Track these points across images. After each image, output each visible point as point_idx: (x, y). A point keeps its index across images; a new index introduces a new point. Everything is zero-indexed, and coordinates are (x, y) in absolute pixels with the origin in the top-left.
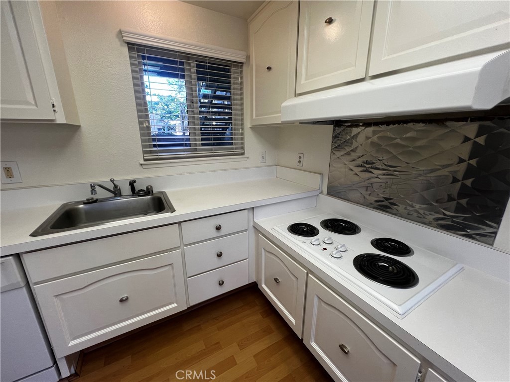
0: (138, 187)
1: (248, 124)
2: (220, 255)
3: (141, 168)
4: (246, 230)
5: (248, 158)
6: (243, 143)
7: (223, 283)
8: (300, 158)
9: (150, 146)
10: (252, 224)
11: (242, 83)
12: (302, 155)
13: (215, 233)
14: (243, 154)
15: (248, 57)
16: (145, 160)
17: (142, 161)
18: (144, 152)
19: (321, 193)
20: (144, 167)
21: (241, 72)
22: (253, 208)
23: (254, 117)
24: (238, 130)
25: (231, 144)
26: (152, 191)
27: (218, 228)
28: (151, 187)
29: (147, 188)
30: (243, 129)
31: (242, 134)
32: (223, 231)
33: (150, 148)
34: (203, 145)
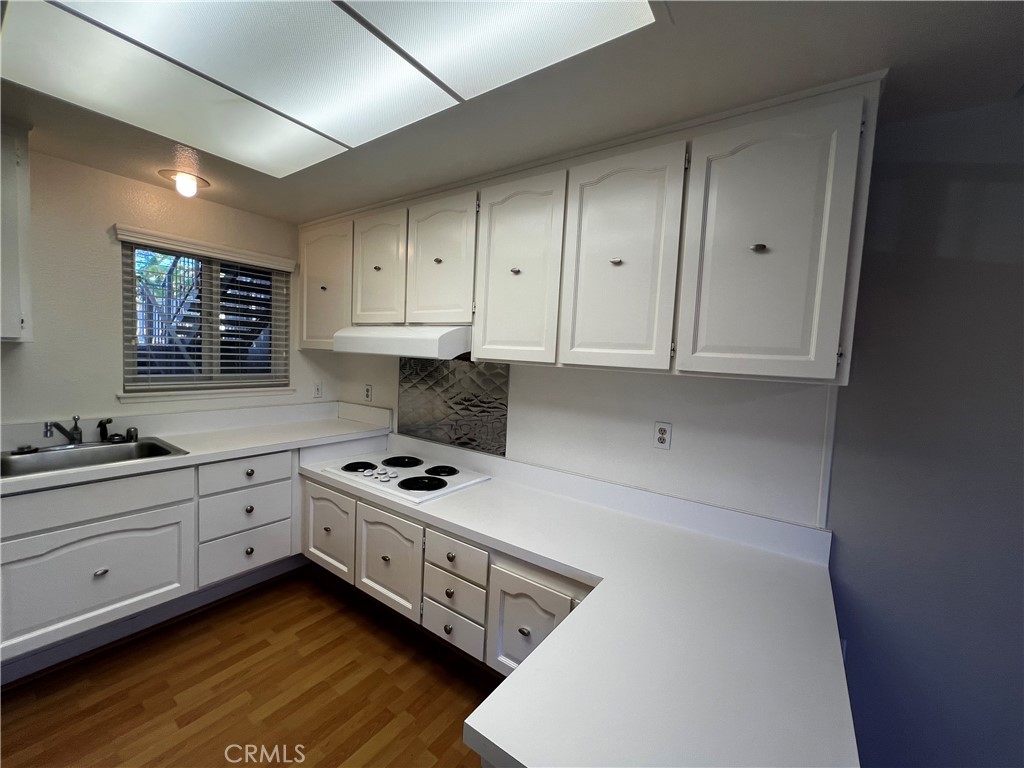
0: (111, 429)
1: (295, 346)
2: (250, 511)
3: (117, 403)
4: (289, 478)
5: (294, 390)
6: (286, 371)
7: (252, 550)
8: (368, 391)
9: (133, 372)
10: (297, 471)
11: (287, 295)
12: (369, 388)
13: (245, 482)
14: (287, 385)
15: (298, 267)
16: (125, 391)
17: (121, 393)
18: (126, 380)
19: (392, 432)
20: (122, 401)
21: (287, 282)
22: (299, 449)
23: (305, 338)
24: (280, 352)
25: (269, 371)
26: (137, 436)
27: (250, 474)
28: (136, 430)
29: (129, 431)
30: (287, 352)
31: (287, 358)
32: (256, 479)
33: (134, 374)
34: (223, 371)
